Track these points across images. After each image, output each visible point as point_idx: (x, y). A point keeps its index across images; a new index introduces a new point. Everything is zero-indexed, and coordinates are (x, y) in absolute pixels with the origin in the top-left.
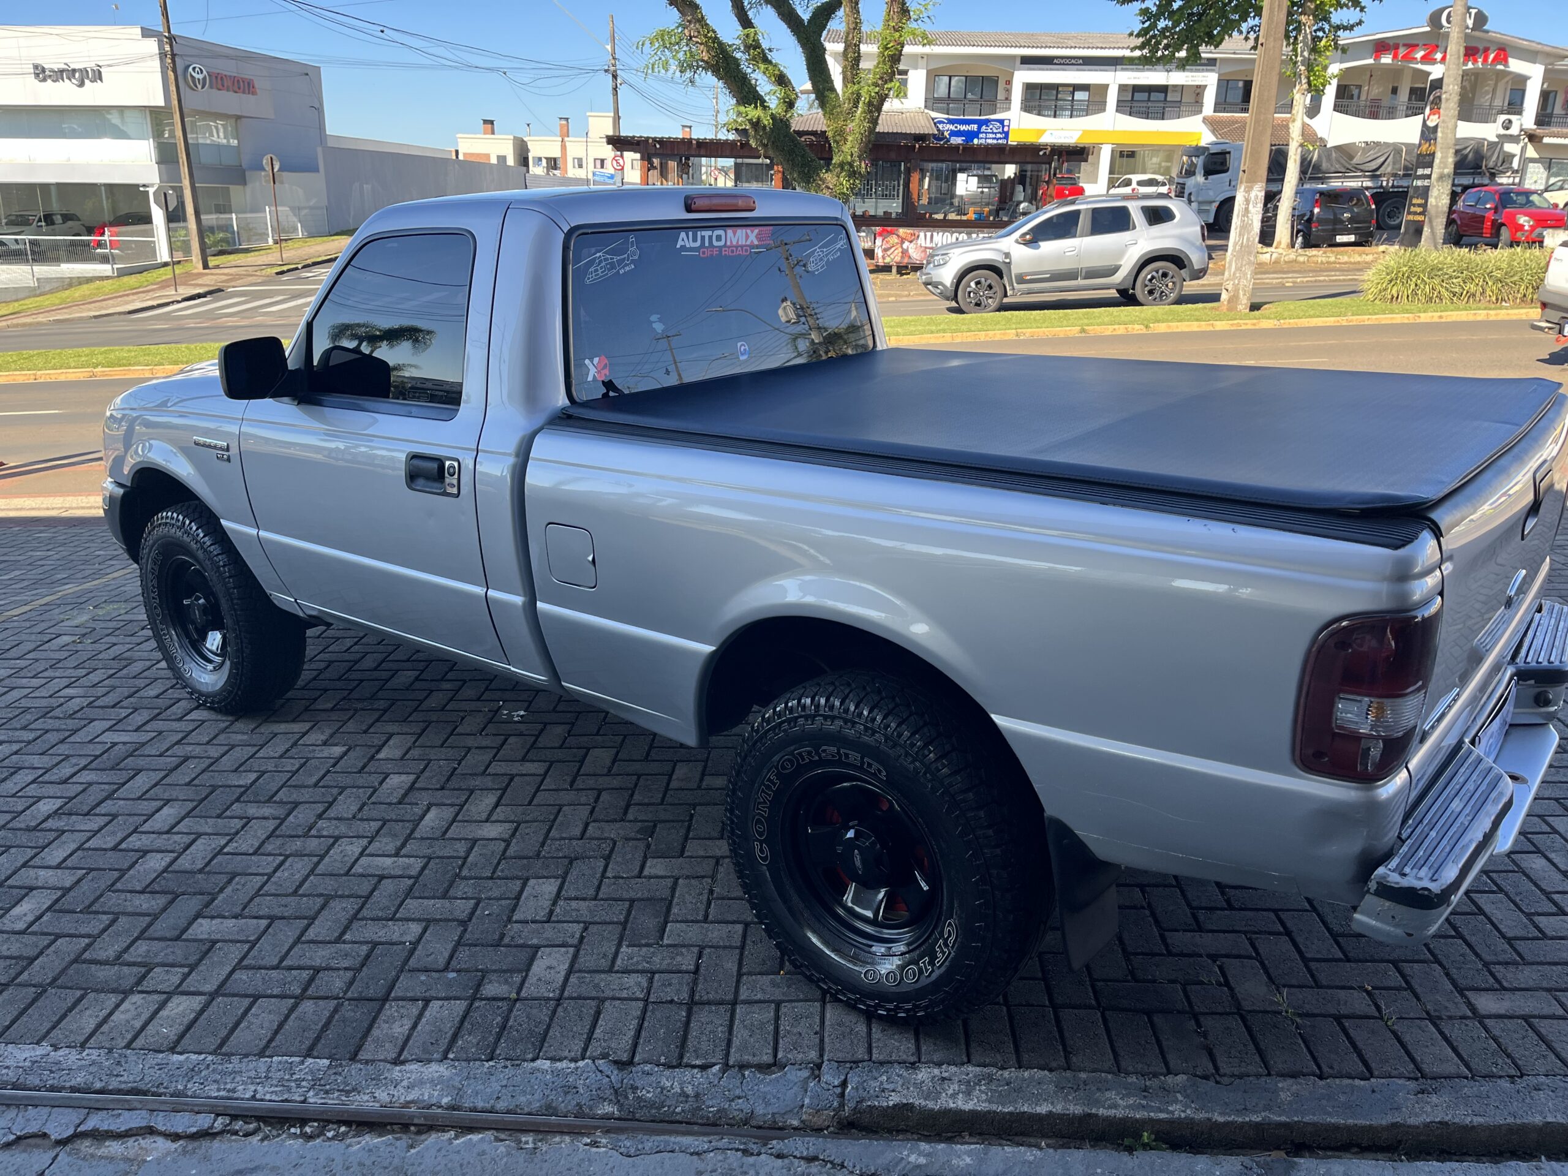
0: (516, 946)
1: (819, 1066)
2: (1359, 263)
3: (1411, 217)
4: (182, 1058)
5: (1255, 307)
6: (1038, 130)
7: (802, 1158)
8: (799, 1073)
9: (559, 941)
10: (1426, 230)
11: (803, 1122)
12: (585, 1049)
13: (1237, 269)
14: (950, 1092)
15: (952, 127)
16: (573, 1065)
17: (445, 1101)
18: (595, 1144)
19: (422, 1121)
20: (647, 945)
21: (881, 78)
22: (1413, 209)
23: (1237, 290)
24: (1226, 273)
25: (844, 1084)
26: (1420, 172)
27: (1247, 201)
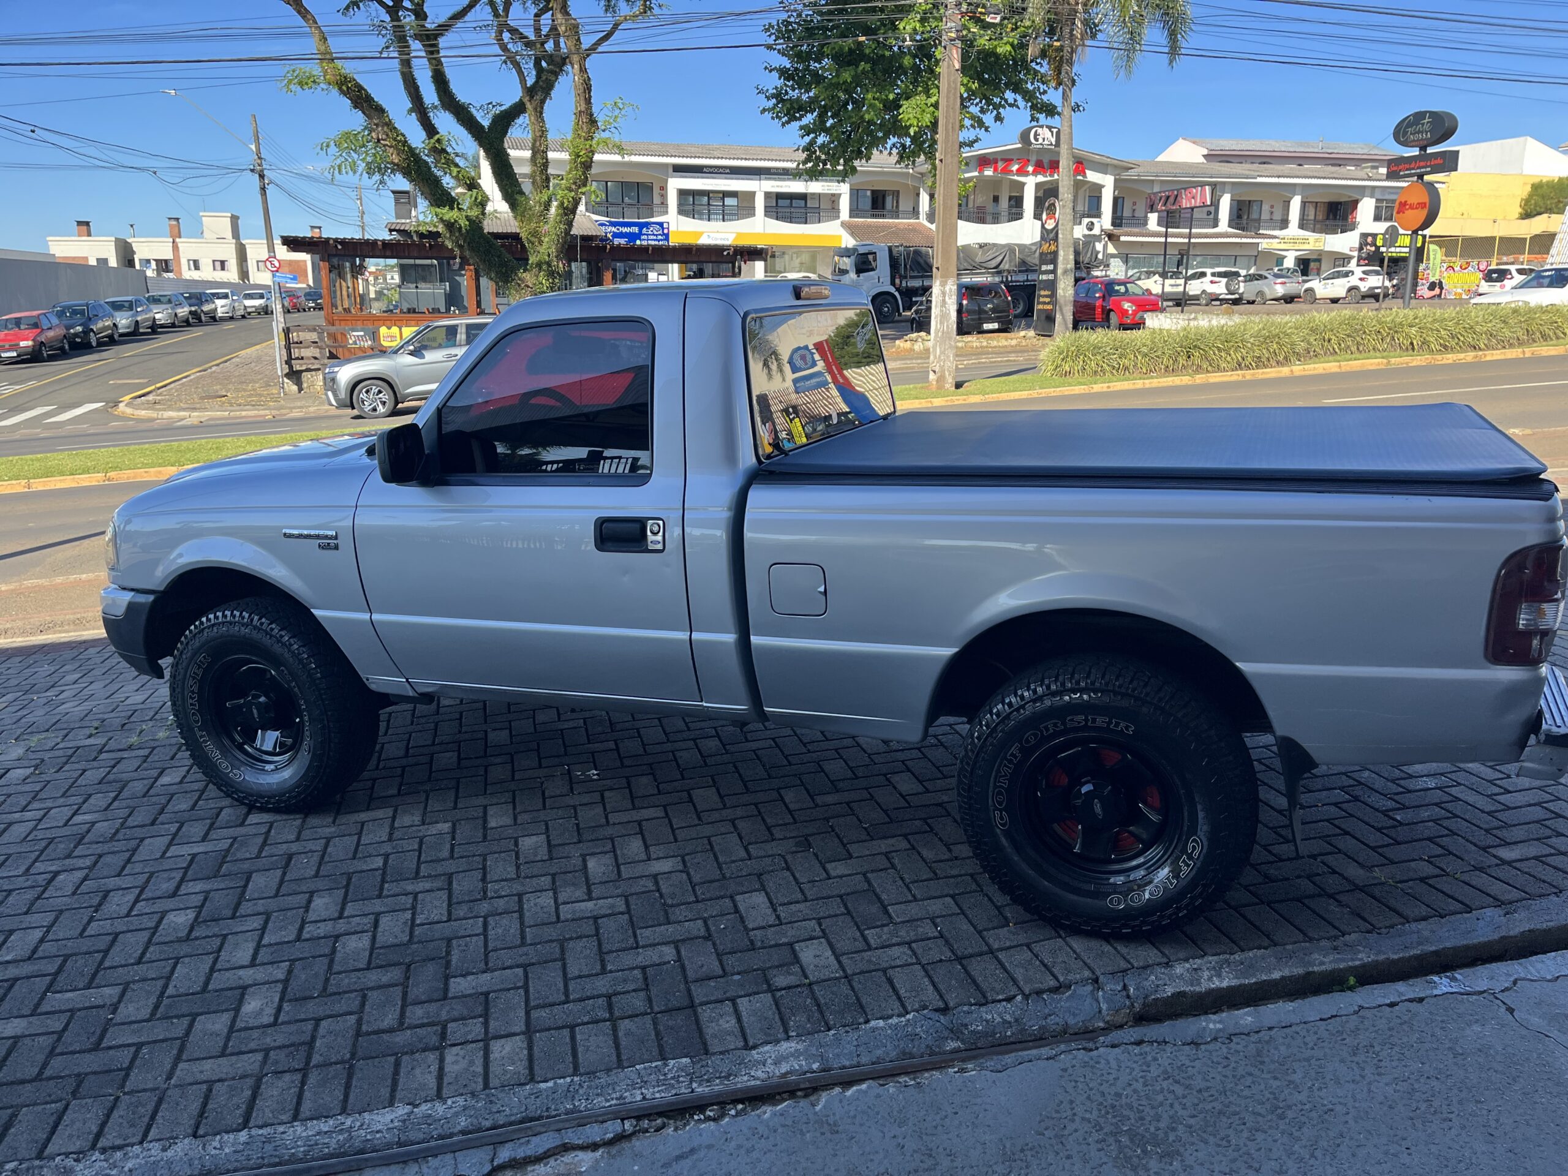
0: (771, 947)
1: (1096, 981)
2: (1006, 346)
3: (1040, 307)
4: (550, 1084)
5: (958, 385)
6: (695, 233)
7: (1132, 1043)
8: (1085, 988)
9: (806, 936)
10: (1058, 318)
11: (1107, 1023)
12: (903, 1006)
13: (941, 353)
14: (1206, 977)
15: (614, 229)
16: (903, 1019)
17: (815, 1066)
18: (962, 1070)
19: (807, 1085)
20: (883, 925)
21: (575, 183)
22: (1042, 300)
23: (943, 371)
24: (932, 357)
25: (1125, 987)
26: (1044, 268)
27: (944, 293)
